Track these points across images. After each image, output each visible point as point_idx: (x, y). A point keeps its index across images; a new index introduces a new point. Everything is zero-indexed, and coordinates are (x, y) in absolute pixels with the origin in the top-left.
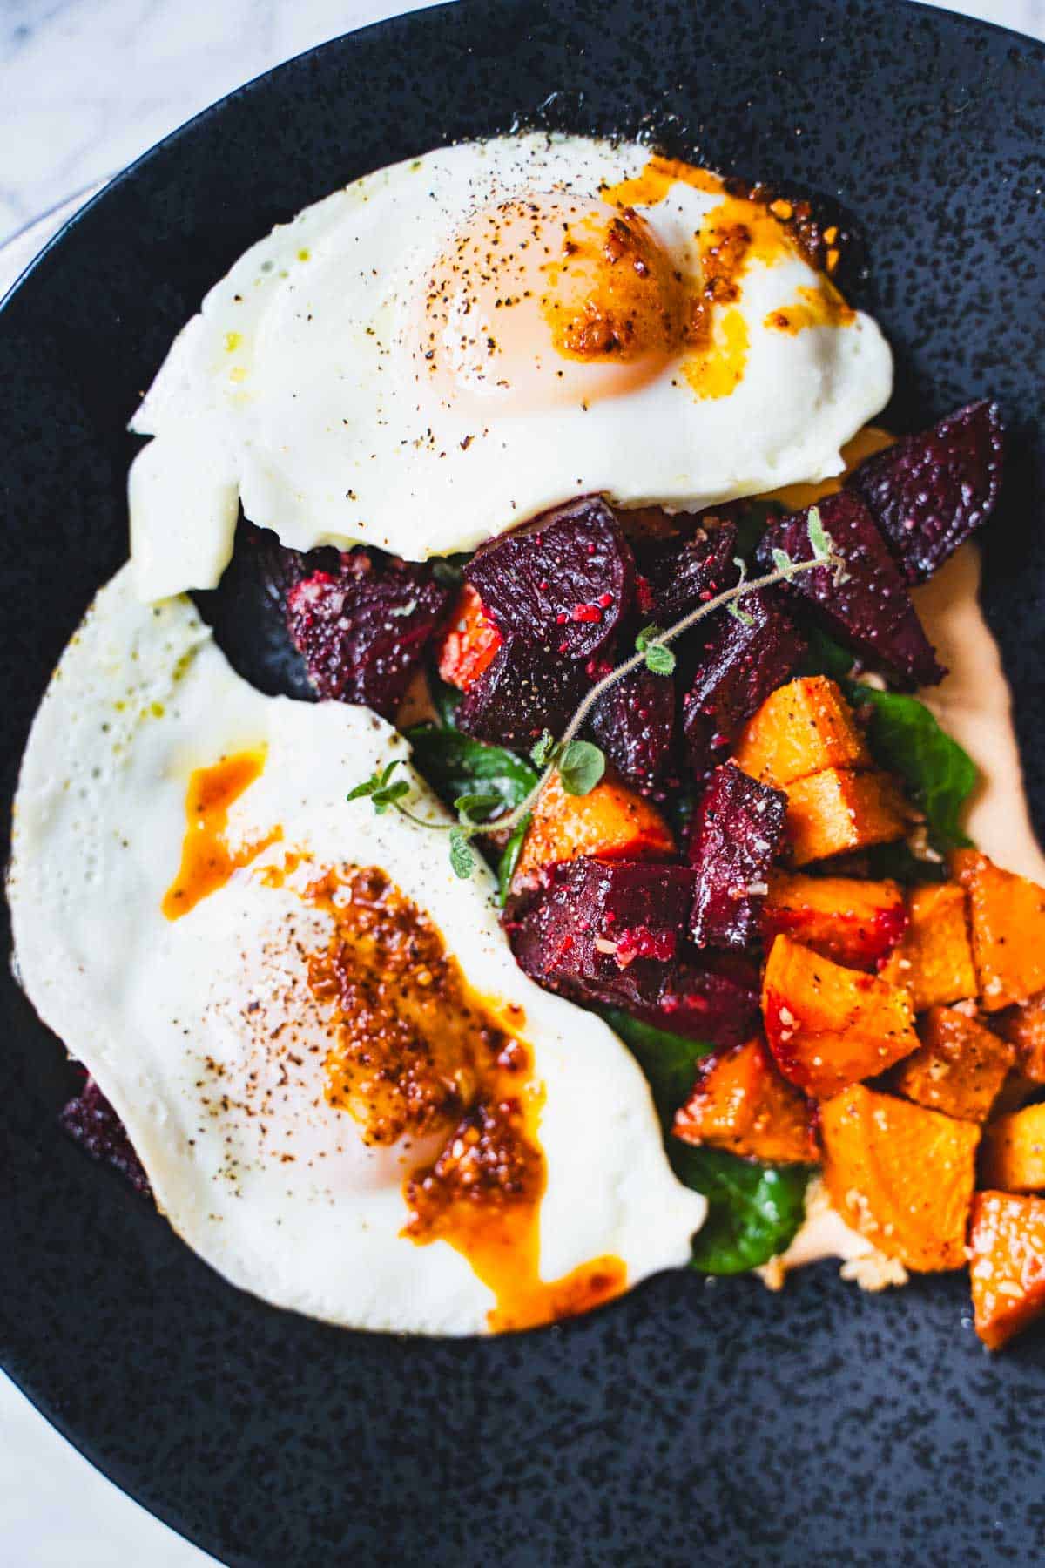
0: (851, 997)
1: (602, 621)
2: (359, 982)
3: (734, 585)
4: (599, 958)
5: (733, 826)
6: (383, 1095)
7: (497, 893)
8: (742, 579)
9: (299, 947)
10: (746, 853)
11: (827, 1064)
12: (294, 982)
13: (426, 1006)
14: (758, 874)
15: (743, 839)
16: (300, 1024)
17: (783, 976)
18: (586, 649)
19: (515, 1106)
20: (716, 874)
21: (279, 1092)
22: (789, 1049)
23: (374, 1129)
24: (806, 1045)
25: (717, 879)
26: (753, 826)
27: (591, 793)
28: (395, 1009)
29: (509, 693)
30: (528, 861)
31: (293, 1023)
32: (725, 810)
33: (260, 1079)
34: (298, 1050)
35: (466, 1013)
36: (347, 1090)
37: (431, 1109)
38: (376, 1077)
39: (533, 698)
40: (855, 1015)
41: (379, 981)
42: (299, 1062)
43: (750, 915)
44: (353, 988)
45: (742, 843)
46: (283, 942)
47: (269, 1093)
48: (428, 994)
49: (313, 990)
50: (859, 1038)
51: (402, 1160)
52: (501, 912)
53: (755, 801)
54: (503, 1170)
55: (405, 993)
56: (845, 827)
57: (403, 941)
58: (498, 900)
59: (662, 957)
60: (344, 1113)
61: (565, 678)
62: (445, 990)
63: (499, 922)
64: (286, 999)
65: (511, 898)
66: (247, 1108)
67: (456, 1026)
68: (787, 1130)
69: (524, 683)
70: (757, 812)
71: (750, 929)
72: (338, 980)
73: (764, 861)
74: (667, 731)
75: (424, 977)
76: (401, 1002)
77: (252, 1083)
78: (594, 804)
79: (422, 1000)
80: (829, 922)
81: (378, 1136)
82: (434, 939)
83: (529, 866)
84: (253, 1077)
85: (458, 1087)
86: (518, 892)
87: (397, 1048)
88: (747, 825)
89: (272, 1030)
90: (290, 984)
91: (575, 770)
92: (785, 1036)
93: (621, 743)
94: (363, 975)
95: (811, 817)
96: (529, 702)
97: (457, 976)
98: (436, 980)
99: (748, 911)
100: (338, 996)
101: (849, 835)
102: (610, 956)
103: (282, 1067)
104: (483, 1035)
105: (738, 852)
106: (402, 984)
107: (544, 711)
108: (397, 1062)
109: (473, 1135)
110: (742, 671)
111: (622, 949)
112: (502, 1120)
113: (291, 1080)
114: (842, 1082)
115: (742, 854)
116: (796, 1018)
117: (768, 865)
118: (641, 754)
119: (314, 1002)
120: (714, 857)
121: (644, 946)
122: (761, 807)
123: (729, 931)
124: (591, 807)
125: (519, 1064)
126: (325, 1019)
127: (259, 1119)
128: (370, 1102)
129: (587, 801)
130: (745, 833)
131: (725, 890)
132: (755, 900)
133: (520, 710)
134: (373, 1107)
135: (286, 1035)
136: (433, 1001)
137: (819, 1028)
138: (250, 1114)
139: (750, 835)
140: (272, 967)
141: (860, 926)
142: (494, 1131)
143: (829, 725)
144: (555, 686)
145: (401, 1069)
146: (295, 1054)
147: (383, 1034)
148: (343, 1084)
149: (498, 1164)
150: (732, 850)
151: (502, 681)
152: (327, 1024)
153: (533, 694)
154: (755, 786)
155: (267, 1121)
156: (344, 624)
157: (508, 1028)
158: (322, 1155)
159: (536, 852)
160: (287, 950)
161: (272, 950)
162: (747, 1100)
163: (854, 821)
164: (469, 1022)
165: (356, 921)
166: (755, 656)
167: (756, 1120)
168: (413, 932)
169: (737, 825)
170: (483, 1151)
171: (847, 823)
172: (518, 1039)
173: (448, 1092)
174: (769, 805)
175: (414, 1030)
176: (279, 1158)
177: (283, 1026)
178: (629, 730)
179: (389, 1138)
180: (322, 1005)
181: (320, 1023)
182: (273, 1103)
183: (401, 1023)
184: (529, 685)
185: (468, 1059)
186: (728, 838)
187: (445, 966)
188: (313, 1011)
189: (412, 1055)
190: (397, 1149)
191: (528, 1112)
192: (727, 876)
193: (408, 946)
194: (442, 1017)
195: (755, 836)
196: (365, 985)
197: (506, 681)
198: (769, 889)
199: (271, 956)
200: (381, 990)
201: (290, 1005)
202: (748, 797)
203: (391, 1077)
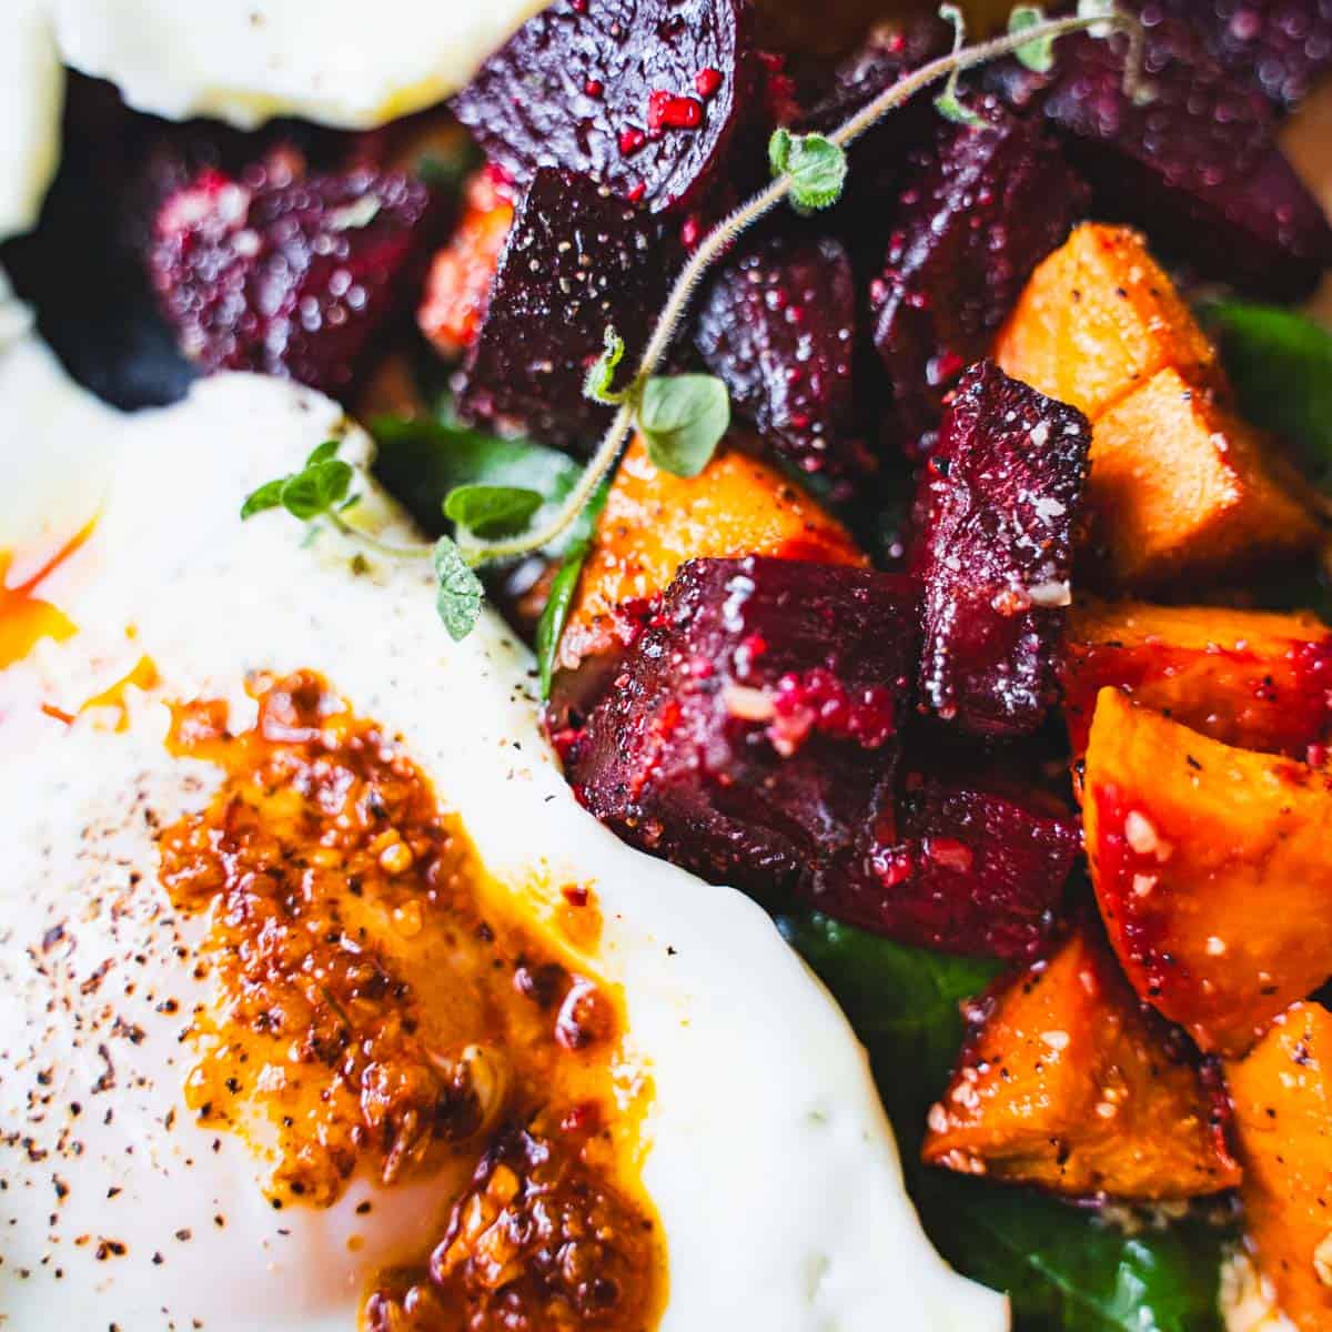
0: (1272, 794)
1: (703, 122)
2: (261, 867)
3: (946, 49)
4: (735, 728)
5: (986, 476)
6: (309, 1092)
7: (533, 674)
8: (958, 40)
9: (149, 815)
10: (1019, 529)
11: (1235, 953)
12: (135, 879)
13: (399, 914)
14: (1048, 568)
15: (1010, 502)
16: (141, 959)
17: (1123, 754)
18: (678, 187)
19: (592, 1118)
20: (963, 571)
21: (95, 1106)
22: (1155, 923)
23: (291, 1168)
24: (1188, 905)
25: (965, 582)
26: (1027, 473)
27: (707, 470)
28: (335, 917)
29: (534, 265)
30: (592, 603)
31: (128, 957)
32: (969, 442)
33: (59, 1081)
34: (138, 1012)
35: (484, 933)
36: (233, 1086)
37: (409, 1119)
38: (294, 1055)
39: (581, 276)
40: (1286, 826)
41: (304, 865)
42: (137, 1036)
43: (1041, 646)
44: (249, 877)
45: (1009, 510)
46: (122, 814)
47: (76, 1109)
48: (404, 892)
49: (169, 889)
50: (1300, 873)
51: (354, 1244)
52: (541, 711)
53: (1027, 426)
54: (568, 1252)
55: (356, 888)
56: (1211, 472)
57: (354, 793)
58: (539, 687)
59: (869, 738)
60: (229, 1138)
61: (641, 242)
62: (441, 886)
63: (541, 730)
64: (117, 912)
65: (561, 676)
66: (29, 1143)
67: (465, 958)
68: (1164, 1125)
69: (564, 246)
70: (1032, 447)
71: (1043, 673)
72: (220, 865)
73: (1056, 544)
74: (842, 343)
75: (394, 856)
76: (349, 904)
77: (44, 1091)
78: (714, 489)
79: (392, 903)
80: (1200, 667)
81: (299, 1184)
82: (416, 783)
83: (594, 612)
84: (43, 1079)
85: (467, 1074)
86: (572, 662)
87: (336, 993)
88: (1015, 474)
89: (84, 976)
90: (126, 882)
91: (676, 431)
92: (1143, 885)
93: (756, 374)
94: (269, 855)
95: (1138, 472)
96: (573, 283)
97: (464, 857)
98: (420, 863)
99: (1034, 639)
100: (219, 897)
101: (1219, 487)
102: (759, 725)
103: (103, 1051)
104: (521, 979)
105: (1003, 527)
106: (353, 871)
107: (606, 306)
108: (338, 1023)
109: (504, 1182)
110: (974, 224)
111: (784, 708)
112: (564, 1148)
113: (121, 1078)
114: (1273, 998)
115: (1010, 530)
116: (1162, 833)
117: (1066, 549)
118: (796, 387)
119: (170, 913)
120: (956, 537)
121: (829, 708)
122: (1039, 434)
123: (1001, 684)
124: (710, 494)
125: (598, 1032)
126: (193, 946)
127: (54, 1163)
128: (282, 1111)
129: (701, 485)
130: (1013, 490)
131: (984, 601)
132: (1044, 614)
133: (558, 302)
134: (289, 1121)
135: (113, 984)
136: (414, 903)
137: (1212, 857)
138: (34, 1156)
139: (1022, 494)
140: (95, 856)
141: (1265, 670)
142: (547, 1170)
143: (1151, 300)
144: (623, 256)
145: (346, 1036)
146: (130, 1021)
147: (307, 965)
148: (226, 1077)
149: (558, 1241)
150: (991, 522)
151: (520, 241)
152: (195, 955)
153: (581, 268)
154: (1024, 395)
155: (69, 1169)
156: (248, 244)
157: (569, 953)
158: (183, 1236)
159: (607, 588)
160: (126, 824)
161: (97, 832)
162: (1074, 1054)
163: (1225, 459)
164: (490, 951)
165: (265, 764)
166: (997, 190)
167: (1097, 1096)
168: (375, 773)
169: (995, 474)
170: (525, 1218)
171: (1213, 462)
172: (589, 976)
173: (446, 1087)
174: (1055, 431)
175: (374, 955)
176: (93, 1247)
177: (106, 967)
178: (771, 347)
179: (324, 1192)
180: (186, 918)
181: (182, 953)
182: (83, 1129)
183: (346, 944)
184: (572, 253)
185: (492, 1025)
186: (980, 501)
187: (436, 835)
188: (168, 932)
189: (367, 1007)
190: (342, 1219)
191: (621, 1132)
192: (985, 572)
193: (365, 800)
194: (434, 939)
195: (1032, 495)
196: (272, 872)
197: (528, 241)
198: (1073, 590)
199: (95, 840)
200: (308, 879)
201: (123, 921)
202: (1011, 416)
203: (325, 1055)
